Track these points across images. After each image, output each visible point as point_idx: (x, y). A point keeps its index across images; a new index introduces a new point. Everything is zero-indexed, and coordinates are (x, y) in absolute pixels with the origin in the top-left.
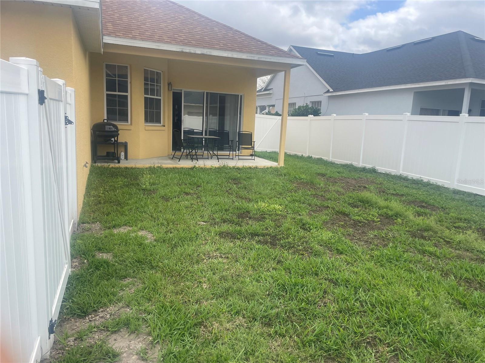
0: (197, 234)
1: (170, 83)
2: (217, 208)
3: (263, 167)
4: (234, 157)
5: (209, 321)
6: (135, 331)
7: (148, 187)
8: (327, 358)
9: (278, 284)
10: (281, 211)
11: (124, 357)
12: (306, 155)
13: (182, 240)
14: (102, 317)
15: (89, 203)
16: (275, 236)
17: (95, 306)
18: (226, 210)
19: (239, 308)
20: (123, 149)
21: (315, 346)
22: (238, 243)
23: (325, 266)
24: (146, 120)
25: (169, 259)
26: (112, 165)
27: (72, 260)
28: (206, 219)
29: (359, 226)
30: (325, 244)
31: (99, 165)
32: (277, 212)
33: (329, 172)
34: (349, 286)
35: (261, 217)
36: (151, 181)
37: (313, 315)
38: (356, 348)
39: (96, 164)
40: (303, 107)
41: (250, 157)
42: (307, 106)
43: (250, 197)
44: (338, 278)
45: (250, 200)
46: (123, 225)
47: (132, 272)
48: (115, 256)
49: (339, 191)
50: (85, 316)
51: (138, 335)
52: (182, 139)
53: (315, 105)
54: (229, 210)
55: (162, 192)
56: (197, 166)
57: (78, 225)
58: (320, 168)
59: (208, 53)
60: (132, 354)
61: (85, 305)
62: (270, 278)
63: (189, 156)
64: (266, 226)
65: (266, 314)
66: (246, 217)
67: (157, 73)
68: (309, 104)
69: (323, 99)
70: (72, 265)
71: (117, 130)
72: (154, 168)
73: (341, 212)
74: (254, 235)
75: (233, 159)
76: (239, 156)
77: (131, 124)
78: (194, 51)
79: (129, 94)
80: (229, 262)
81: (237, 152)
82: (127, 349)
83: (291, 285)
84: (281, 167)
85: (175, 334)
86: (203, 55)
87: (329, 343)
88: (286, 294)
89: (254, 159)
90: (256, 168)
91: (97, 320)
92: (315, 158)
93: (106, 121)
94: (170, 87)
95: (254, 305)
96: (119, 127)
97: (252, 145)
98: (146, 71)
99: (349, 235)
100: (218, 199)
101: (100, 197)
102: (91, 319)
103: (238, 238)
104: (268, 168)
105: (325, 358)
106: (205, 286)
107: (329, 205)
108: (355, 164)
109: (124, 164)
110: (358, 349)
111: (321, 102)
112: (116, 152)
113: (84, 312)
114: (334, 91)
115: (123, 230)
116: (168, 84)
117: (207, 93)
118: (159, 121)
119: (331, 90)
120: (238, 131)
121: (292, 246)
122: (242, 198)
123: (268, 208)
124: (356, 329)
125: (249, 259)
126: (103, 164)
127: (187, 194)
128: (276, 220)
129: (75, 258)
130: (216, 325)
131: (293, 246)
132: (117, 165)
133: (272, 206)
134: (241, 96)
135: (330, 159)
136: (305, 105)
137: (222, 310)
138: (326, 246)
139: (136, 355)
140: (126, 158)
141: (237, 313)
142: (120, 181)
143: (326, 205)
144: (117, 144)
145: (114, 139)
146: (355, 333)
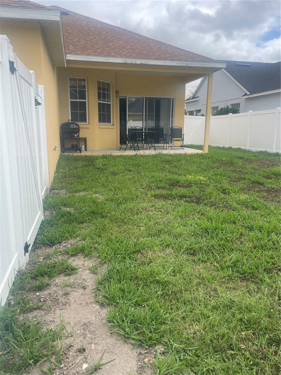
0: (137, 196)
1: (117, 91)
2: (153, 180)
3: (191, 154)
4: (168, 148)
5: (145, 251)
6: (88, 255)
7: (101, 167)
8: (243, 279)
9: (201, 228)
10: (205, 181)
11: (80, 271)
12: (227, 146)
13: (126, 200)
14: (65, 246)
15: (58, 177)
16: (200, 198)
17: (59, 239)
18: (160, 181)
19: (169, 243)
20: (83, 143)
21: (232, 270)
22: (169, 202)
23: (242, 217)
24: (100, 121)
25: (115, 211)
26: (75, 154)
27: (44, 211)
28: (144, 187)
29: (272, 191)
30: (242, 203)
31: (66, 154)
32: (202, 182)
33: (246, 156)
34: (263, 231)
35: (189, 185)
36: (104, 163)
37: (231, 249)
38: (268, 273)
39: (64, 154)
40: (224, 108)
41: (181, 148)
42: (228, 107)
43: (180, 172)
44: (253, 225)
45: (180, 175)
46: (82, 191)
47: (87, 219)
48: (76, 209)
49: (255, 168)
50: (53, 246)
51: (90, 258)
52: (127, 134)
53: (235, 107)
54: (162, 181)
55: (111, 170)
56: (138, 154)
57: (50, 191)
58: (239, 153)
59: (146, 63)
60: (85, 269)
61: (52, 238)
62: (195, 224)
63: (132, 148)
64: (192, 191)
65: (191, 247)
66: (176, 186)
67: (107, 83)
68: (229, 106)
69: (242, 101)
70: (44, 215)
71: (79, 128)
72: (106, 155)
73: (257, 182)
74: (182, 197)
75: (166, 149)
76: (171, 147)
77: (89, 124)
78: (135, 62)
79: (86, 101)
80: (162, 214)
81: (170, 144)
82: (82, 266)
83: (212, 229)
84: (206, 153)
85: (118, 257)
86: (142, 65)
87: (244, 268)
88: (208, 235)
89: (184, 149)
90: (185, 154)
91: (61, 247)
92: (234, 148)
93: (70, 121)
94: (117, 94)
95: (181, 241)
96: (80, 126)
97: (182, 138)
98: (99, 83)
99: (263, 197)
100: (154, 174)
101: (66, 173)
102: (57, 247)
103: (169, 199)
104: (195, 154)
105: (241, 279)
106: (142, 229)
107: (246, 177)
108: (269, 150)
109: (84, 153)
110: (270, 273)
111: (239, 104)
112: (78, 144)
113: (51, 243)
114: (251, 94)
115: (82, 194)
116: (116, 92)
117: (146, 98)
118: (109, 121)
119: (248, 93)
120: (170, 127)
121: (213, 204)
122: (173, 173)
123: (194, 179)
124: (269, 260)
125: (178, 212)
126: (69, 154)
127: (130, 171)
128: (200, 187)
129: (47, 210)
130: (150, 253)
131: (215, 205)
132: (79, 154)
133: (198, 177)
134: (173, 99)
135: (248, 148)
136: (226, 107)
137: (156, 243)
138: (243, 204)
139: (89, 270)
140: (86, 149)
141: (167, 246)
142: (81, 163)
143: (244, 177)
144: (78, 139)
145: (77, 135)
146: (268, 262)
